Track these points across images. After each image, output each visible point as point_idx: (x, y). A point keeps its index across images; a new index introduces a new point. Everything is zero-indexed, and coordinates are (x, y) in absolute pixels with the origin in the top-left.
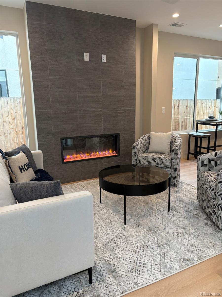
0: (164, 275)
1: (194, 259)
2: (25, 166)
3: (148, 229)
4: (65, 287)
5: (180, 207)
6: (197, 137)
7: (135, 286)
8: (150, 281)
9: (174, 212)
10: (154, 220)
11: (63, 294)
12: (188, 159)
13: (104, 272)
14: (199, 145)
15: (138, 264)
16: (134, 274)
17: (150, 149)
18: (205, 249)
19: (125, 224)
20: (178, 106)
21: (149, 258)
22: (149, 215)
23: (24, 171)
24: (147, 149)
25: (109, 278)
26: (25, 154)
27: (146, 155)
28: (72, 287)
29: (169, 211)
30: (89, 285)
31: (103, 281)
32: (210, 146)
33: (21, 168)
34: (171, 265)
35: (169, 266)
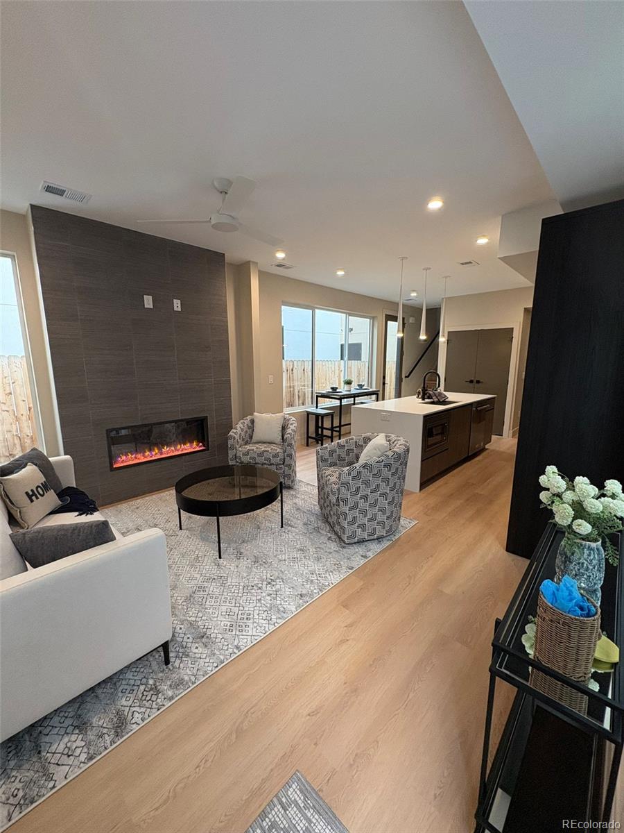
0: (276, 624)
1: (315, 591)
2: (39, 489)
3: (253, 560)
4: (124, 682)
5: (297, 519)
6: (317, 416)
7: (235, 650)
8: (256, 638)
9: (290, 528)
10: (262, 545)
11: (120, 694)
12: (308, 445)
13: (188, 640)
14: (320, 425)
15: (239, 616)
16: (234, 633)
17: (255, 438)
18: (327, 575)
19: (220, 558)
20: (292, 370)
21: (254, 604)
22: (254, 538)
23: (37, 498)
24: (249, 438)
25: (197, 648)
26: (39, 467)
27: (248, 447)
28: (136, 678)
29: (282, 527)
30: (165, 667)
31: (187, 656)
32: (334, 426)
33: (31, 493)
34: (285, 607)
35: (282, 609)
